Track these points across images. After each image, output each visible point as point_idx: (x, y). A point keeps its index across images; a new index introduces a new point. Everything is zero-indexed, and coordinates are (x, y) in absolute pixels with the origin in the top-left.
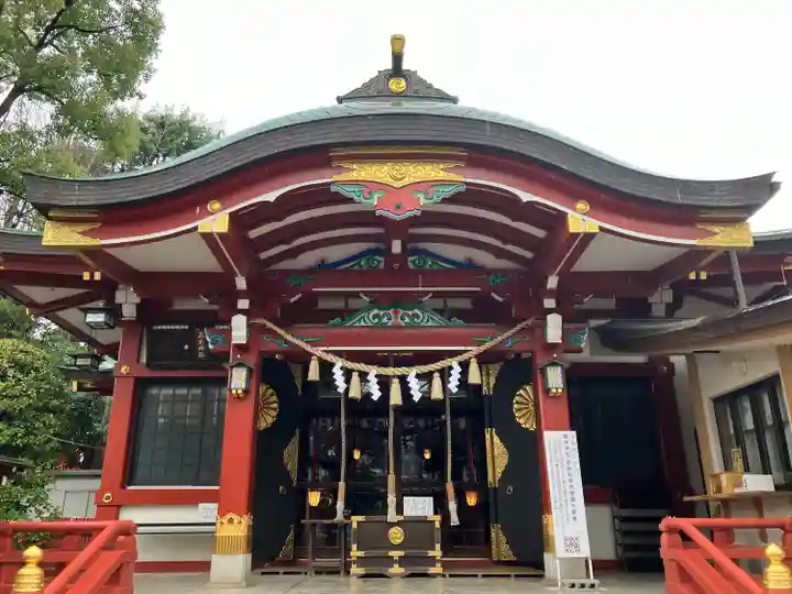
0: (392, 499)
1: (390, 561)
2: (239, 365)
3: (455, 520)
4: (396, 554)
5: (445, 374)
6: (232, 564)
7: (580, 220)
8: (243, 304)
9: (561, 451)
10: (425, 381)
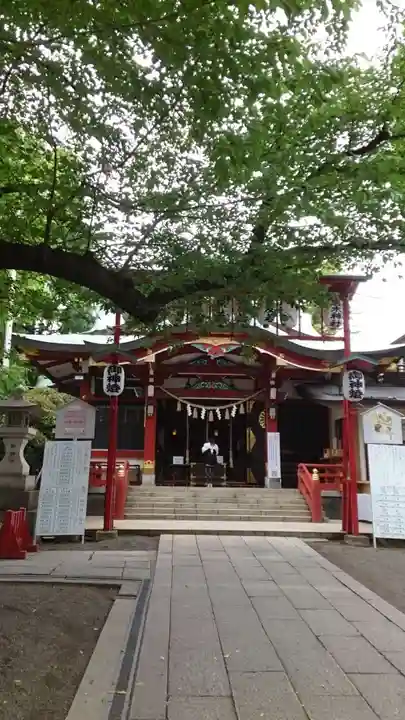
2: (151, 404)
3: (231, 465)
5: (230, 409)
6: (148, 479)
7: (281, 361)
8: (151, 380)
9: (273, 440)
10: (223, 412)
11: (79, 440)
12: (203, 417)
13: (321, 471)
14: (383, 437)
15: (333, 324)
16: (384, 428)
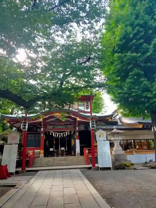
0: (59, 148)
1: (59, 155)
2: (42, 133)
3: (67, 150)
4: (60, 154)
6: (42, 155)
7: (78, 119)
8: (42, 126)
9: (78, 142)
10: (63, 135)
11: (14, 144)
12: (57, 136)
13: (88, 150)
14: (102, 138)
15: (87, 108)
16: (102, 136)
